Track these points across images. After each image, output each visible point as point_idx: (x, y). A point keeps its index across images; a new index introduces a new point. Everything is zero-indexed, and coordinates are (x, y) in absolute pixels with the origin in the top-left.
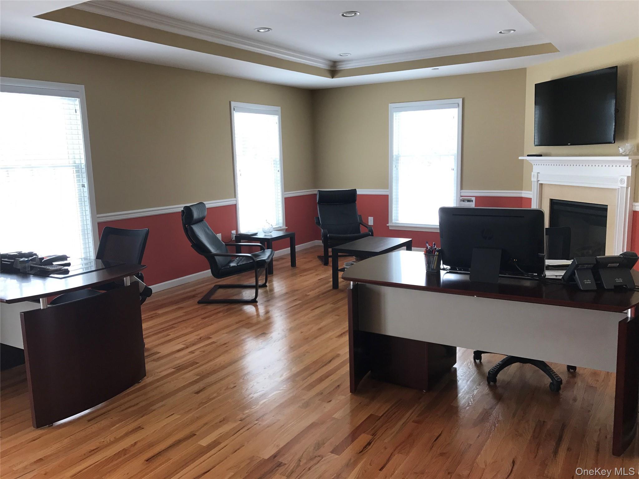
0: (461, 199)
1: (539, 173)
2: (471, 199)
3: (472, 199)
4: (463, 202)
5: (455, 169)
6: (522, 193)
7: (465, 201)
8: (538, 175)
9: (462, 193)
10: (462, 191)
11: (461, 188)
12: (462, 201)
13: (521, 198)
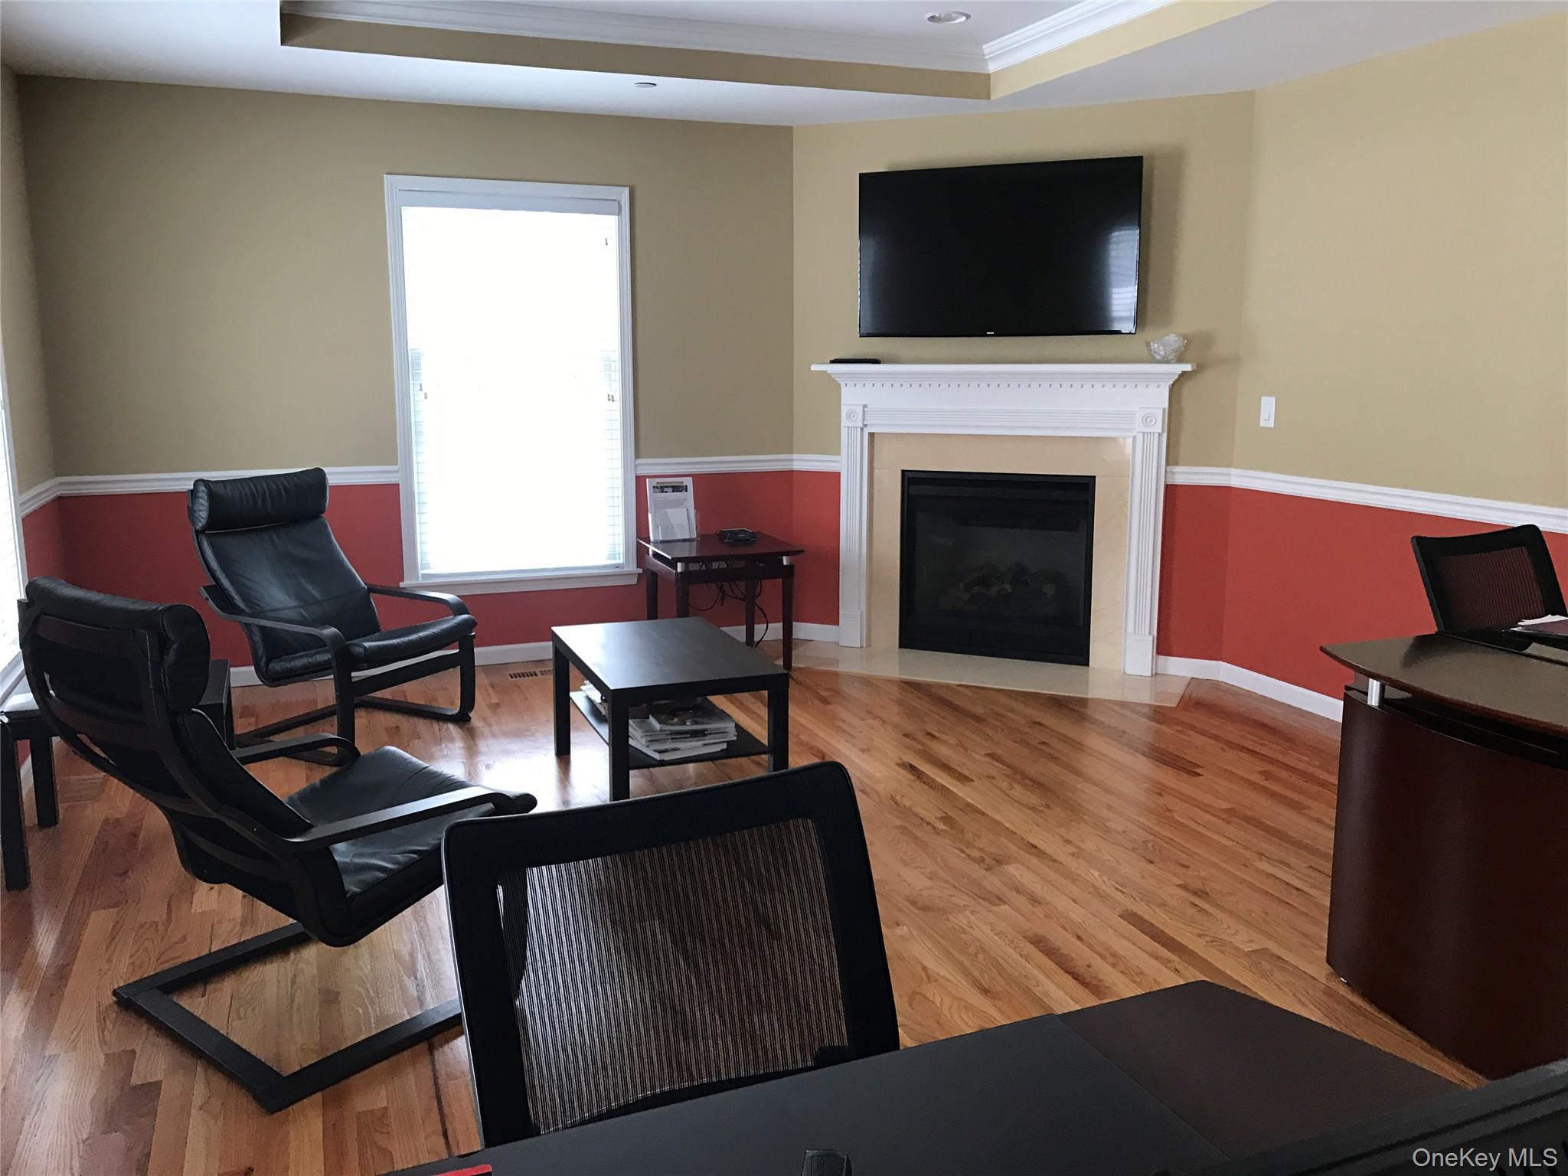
0: (655, 485)
1: (865, 406)
2: (682, 482)
3: (685, 484)
4: (662, 492)
5: (618, 396)
6: (792, 460)
7: (666, 489)
8: (864, 411)
9: (639, 468)
10: (639, 461)
11: (637, 456)
12: (657, 490)
13: (790, 474)
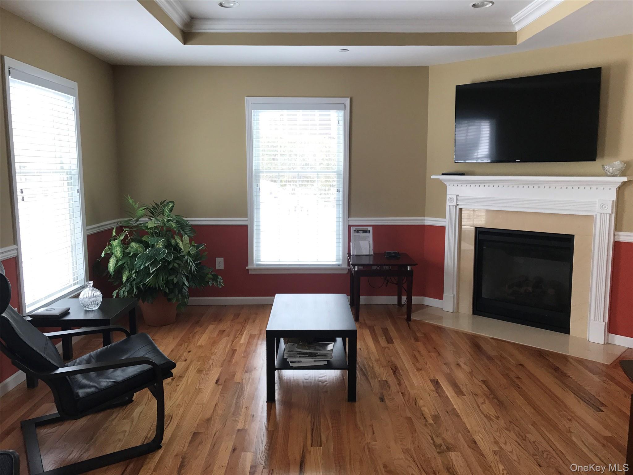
0: (355, 230)
1: (458, 196)
2: (368, 229)
3: (369, 230)
4: (358, 233)
5: (341, 190)
6: (424, 220)
7: (360, 232)
8: (457, 198)
9: (350, 222)
10: (350, 219)
11: (349, 216)
12: (355, 232)
13: (424, 226)
